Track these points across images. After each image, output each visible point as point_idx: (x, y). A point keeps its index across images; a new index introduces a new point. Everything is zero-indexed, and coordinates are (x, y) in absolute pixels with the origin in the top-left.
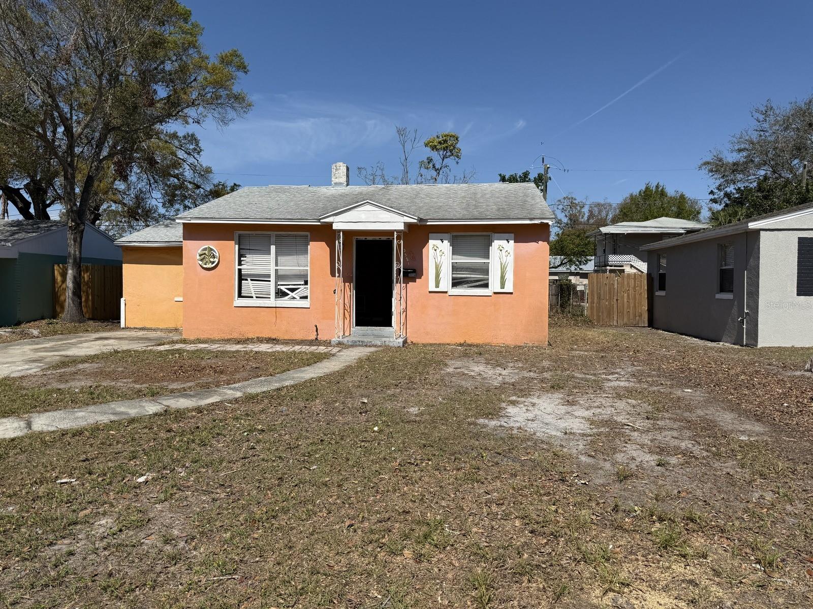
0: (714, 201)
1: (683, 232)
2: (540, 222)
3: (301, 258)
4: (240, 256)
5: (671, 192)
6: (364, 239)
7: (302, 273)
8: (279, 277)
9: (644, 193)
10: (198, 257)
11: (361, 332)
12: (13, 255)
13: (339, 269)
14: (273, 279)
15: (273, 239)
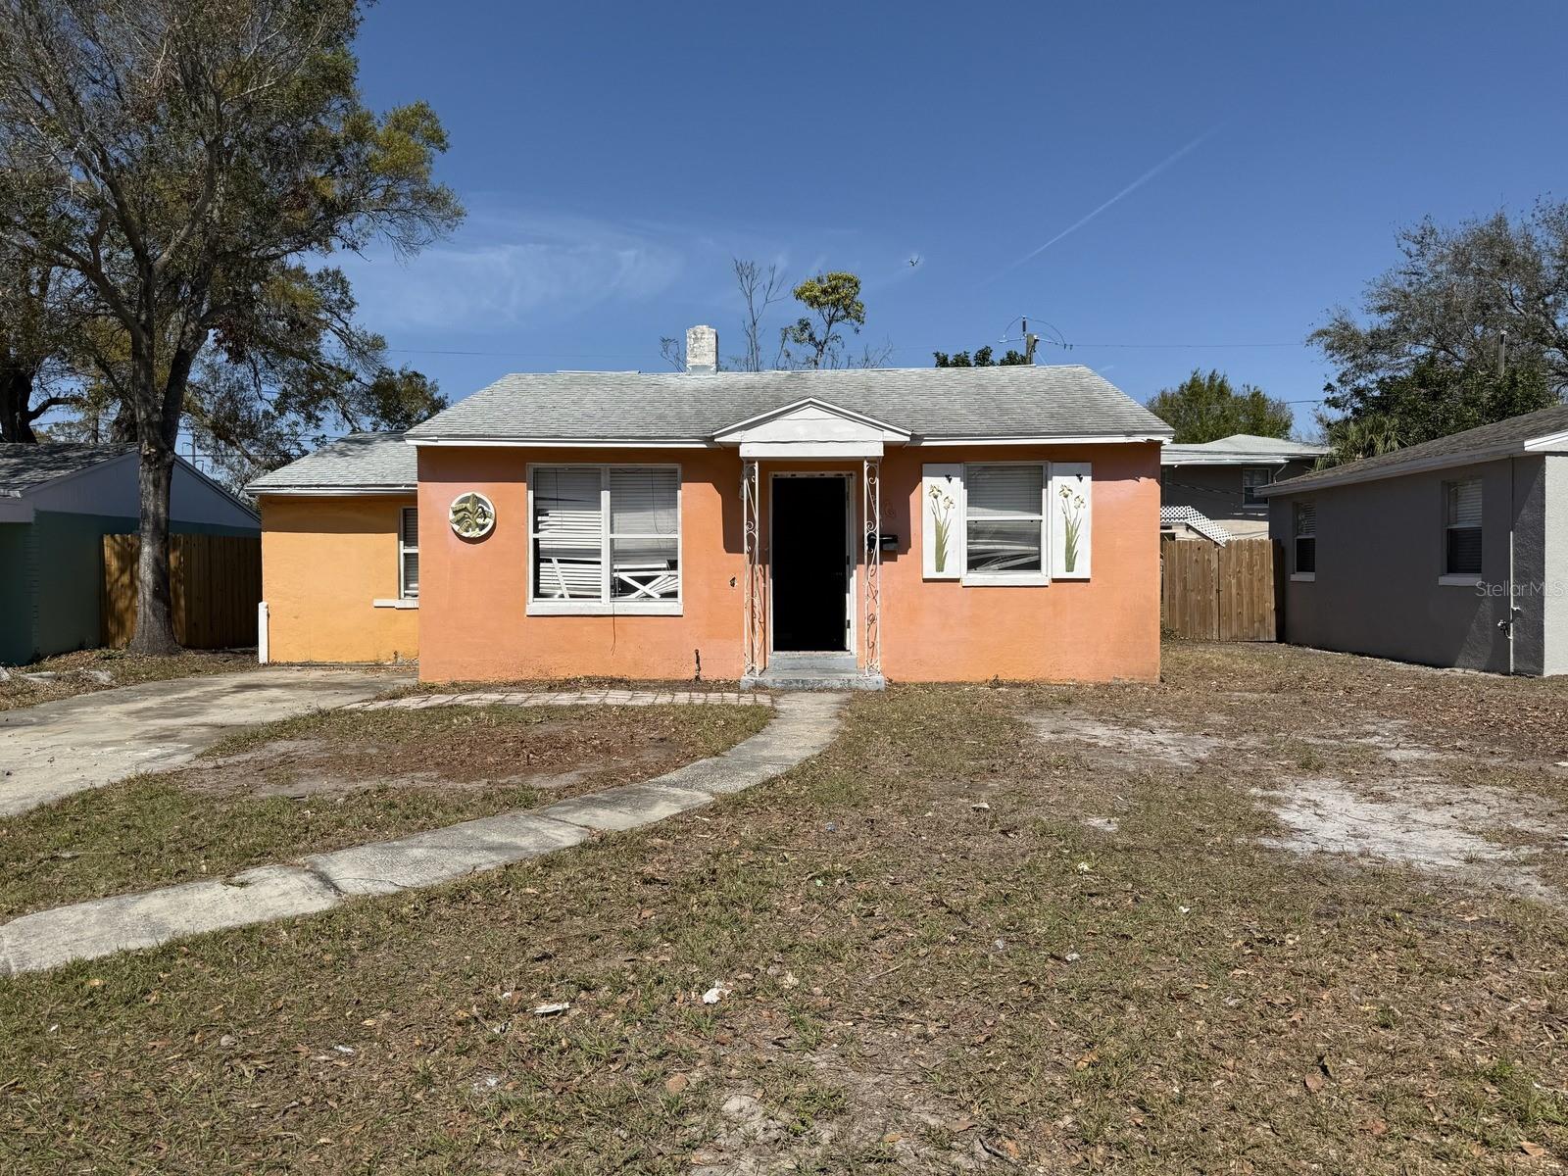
0: (1333, 403)
1: (1283, 461)
2: (1145, 439)
3: (662, 517)
4: (537, 512)
5: (1237, 386)
6: (789, 476)
7: (663, 546)
8: (617, 555)
9: (1190, 388)
10: (452, 517)
11: (790, 662)
12: (25, 515)
13: (751, 538)
14: (605, 557)
15: (605, 478)
